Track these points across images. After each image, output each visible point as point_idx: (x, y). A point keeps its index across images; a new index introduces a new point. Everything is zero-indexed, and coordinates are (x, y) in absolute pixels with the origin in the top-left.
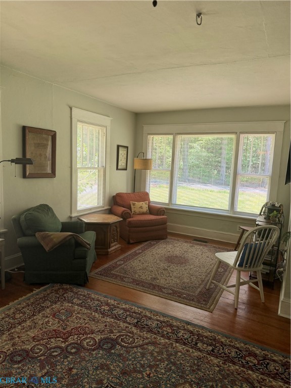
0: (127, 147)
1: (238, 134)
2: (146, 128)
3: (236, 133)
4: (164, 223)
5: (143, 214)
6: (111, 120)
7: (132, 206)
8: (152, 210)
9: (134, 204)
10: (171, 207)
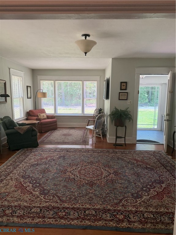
0: (30, 87)
1: (83, 81)
2: (39, 77)
3: (82, 81)
4: (55, 122)
5: (45, 119)
6: (24, 73)
7: (39, 116)
8: (48, 117)
9: (40, 115)
10: (56, 115)
